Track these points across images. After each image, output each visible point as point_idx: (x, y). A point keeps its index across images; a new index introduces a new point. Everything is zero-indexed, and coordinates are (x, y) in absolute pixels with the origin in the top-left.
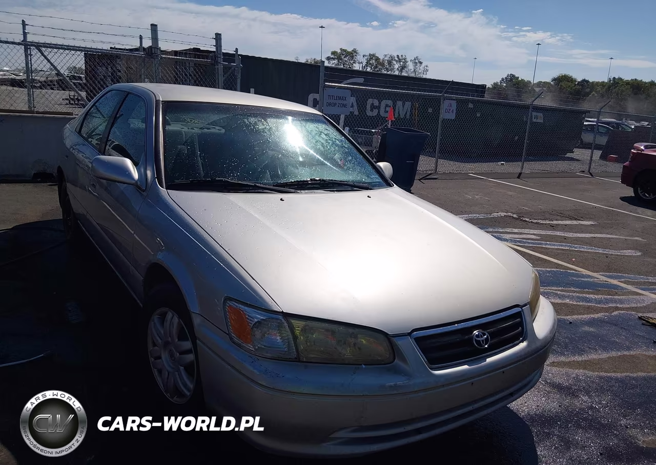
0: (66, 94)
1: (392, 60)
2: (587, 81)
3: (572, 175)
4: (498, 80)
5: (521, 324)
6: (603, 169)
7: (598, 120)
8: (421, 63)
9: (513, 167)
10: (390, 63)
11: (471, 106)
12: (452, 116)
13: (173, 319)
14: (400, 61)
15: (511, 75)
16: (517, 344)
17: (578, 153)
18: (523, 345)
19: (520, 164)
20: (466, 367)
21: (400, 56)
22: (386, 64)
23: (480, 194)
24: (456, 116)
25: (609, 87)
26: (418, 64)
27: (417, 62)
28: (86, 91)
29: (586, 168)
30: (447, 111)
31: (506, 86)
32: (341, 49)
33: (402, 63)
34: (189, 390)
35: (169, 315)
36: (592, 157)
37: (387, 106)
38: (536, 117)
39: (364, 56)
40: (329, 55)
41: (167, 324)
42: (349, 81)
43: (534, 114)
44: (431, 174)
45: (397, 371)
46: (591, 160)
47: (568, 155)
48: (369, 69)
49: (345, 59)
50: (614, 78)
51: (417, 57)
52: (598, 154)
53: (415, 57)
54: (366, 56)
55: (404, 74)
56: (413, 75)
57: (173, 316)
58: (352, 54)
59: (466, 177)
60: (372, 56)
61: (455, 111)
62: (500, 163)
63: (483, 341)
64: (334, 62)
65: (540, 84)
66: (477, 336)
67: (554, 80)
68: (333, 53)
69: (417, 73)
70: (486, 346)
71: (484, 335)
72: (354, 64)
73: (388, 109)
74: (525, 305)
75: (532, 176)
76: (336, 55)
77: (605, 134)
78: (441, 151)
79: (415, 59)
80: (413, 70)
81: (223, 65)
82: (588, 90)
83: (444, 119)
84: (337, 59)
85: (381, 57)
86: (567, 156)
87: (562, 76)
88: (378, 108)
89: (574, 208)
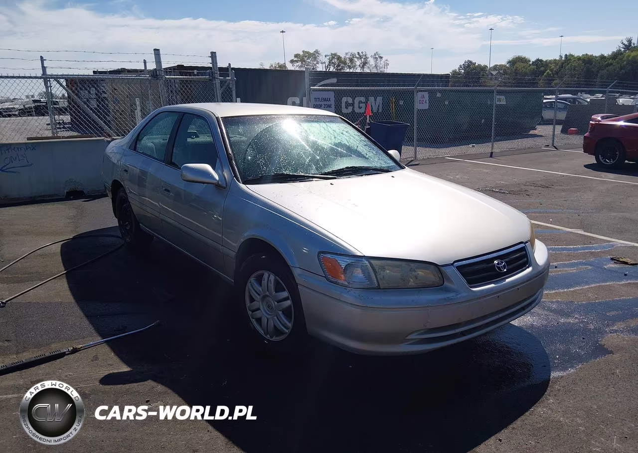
0: (46, 119)
1: (353, 57)
2: (541, 61)
3: (538, 150)
4: (456, 67)
5: (526, 256)
6: (566, 141)
7: (557, 97)
8: (381, 58)
9: (485, 148)
10: (351, 60)
11: (439, 95)
12: (426, 106)
13: (270, 278)
14: (361, 58)
15: (468, 61)
16: (525, 269)
17: (540, 130)
18: (529, 270)
19: (490, 144)
20: (493, 285)
21: (360, 52)
22: (348, 61)
23: (460, 174)
24: (429, 106)
25: (563, 64)
26: (379, 59)
27: (378, 57)
28: (71, 115)
29: (550, 142)
30: (421, 102)
31: (464, 73)
32: (303, 51)
33: (363, 60)
34: (287, 328)
35: (266, 275)
36: (554, 132)
37: (360, 102)
38: (499, 100)
39: (326, 57)
40: (293, 58)
41: (264, 282)
42: (322, 83)
43: (498, 97)
44: (412, 161)
45: (448, 290)
46: (554, 135)
47: (532, 132)
48: (332, 69)
49: (308, 60)
50: (566, 55)
51: (377, 53)
52: (559, 128)
53: (375, 52)
54: (328, 56)
55: (367, 70)
56: (374, 71)
57: (269, 275)
58: (315, 55)
59: (443, 160)
60: (334, 56)
61: (428, 102)
62: (471, 145)
63: (502, 267)
64: (297, 64)
65: (495, 68)
66: (498, 264)
67: (509, 62)
68: (296, 56)
69: (378, 68)
70: (505, 270)
71: (502, 263)
72: (317, 65)
73: (361, 105)
74: (527, 242)
75: (503, 154)
76: (300, 58)
77: (564, 109)
78: (418, 140)
79: (375, 55)
80: (374, 65)
81: (220, 79)
82: (542, 69)
83: (419, 110)
84: (300, 61)
85: (343, 56)
86: (530, 133)
87: (517, 58)
88: (353, 105)
89: (545, 178)
